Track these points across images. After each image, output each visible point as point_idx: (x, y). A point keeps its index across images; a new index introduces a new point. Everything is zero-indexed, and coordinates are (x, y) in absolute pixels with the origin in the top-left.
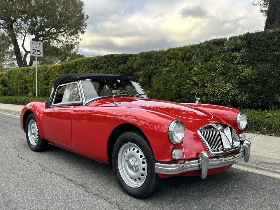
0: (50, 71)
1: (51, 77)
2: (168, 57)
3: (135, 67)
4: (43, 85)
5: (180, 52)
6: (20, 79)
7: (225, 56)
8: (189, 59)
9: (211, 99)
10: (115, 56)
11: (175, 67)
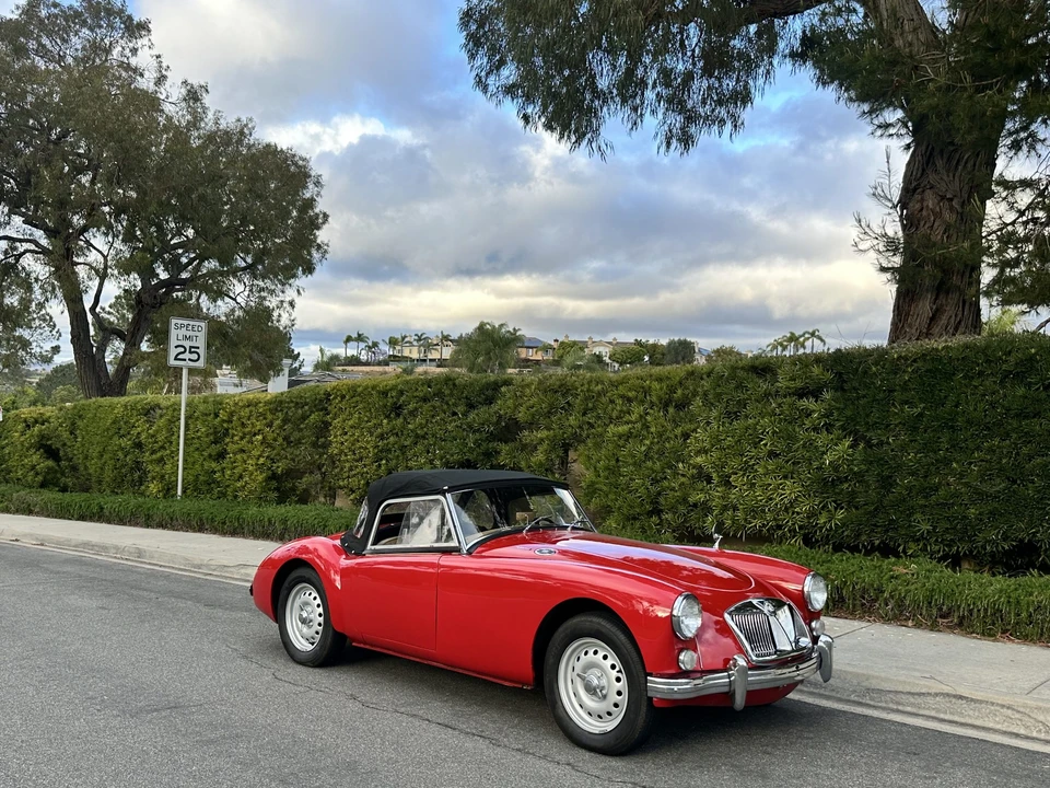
0: (232, 414)
1: (234, 435)
2: (623, 397)
4: (204, 460)
5: (656, 385)
6: (116, 438)
7: (780, 405)
8: (682, 405)
9: (746, 520)
10: (457, 382)
11: (643, 425)
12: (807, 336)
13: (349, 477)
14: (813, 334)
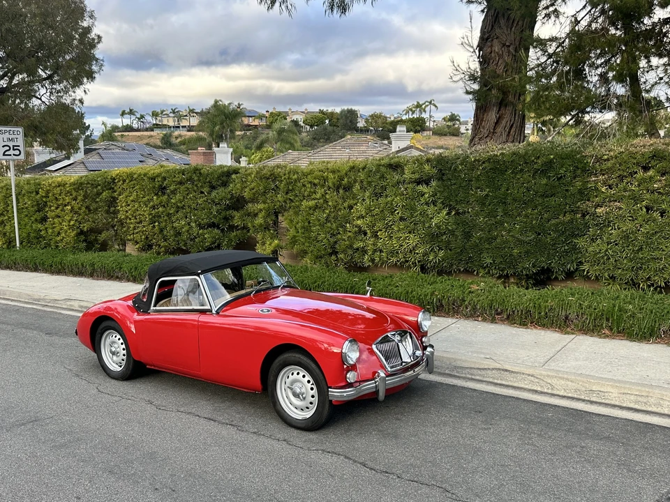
0: (48, 192)
2: (310, 182)
3: (246, 194)
4: (32, 222)
5: (331, 176)
7: (406, 189)
8: (348, 188)
9: (387, 258)
10: (202, 171)
11: (324, 201)
12: (427, 104)
13: (133, 234)
14: (430, 103)
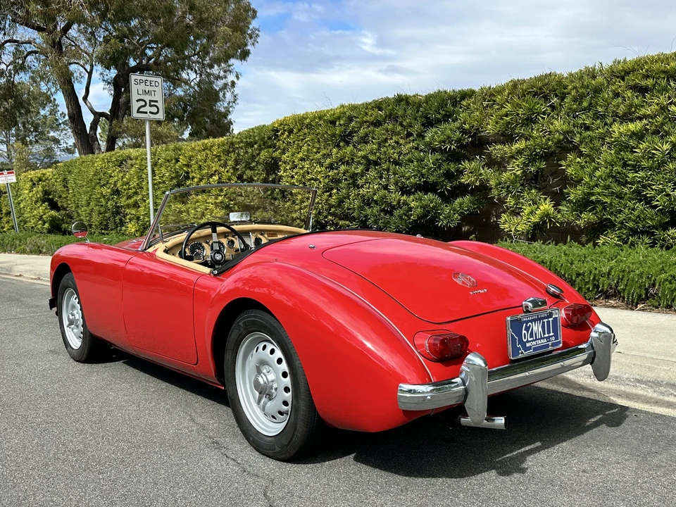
0: (190, 159)
1: (193, 178)
2: (633, 88)
6: (98, 187)
13: (301, 209)
